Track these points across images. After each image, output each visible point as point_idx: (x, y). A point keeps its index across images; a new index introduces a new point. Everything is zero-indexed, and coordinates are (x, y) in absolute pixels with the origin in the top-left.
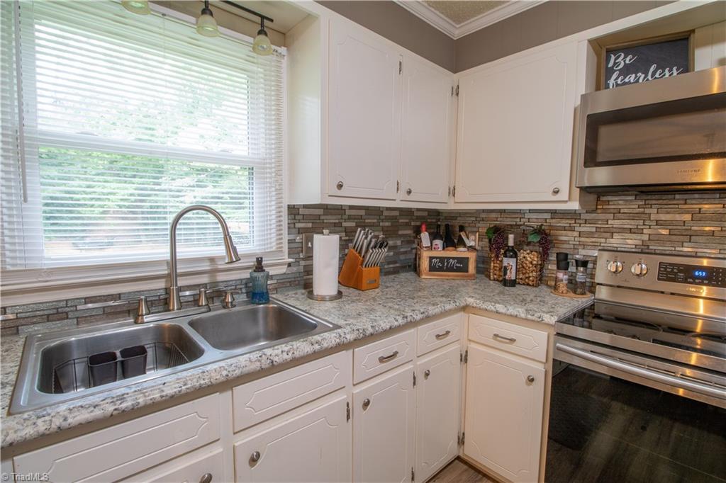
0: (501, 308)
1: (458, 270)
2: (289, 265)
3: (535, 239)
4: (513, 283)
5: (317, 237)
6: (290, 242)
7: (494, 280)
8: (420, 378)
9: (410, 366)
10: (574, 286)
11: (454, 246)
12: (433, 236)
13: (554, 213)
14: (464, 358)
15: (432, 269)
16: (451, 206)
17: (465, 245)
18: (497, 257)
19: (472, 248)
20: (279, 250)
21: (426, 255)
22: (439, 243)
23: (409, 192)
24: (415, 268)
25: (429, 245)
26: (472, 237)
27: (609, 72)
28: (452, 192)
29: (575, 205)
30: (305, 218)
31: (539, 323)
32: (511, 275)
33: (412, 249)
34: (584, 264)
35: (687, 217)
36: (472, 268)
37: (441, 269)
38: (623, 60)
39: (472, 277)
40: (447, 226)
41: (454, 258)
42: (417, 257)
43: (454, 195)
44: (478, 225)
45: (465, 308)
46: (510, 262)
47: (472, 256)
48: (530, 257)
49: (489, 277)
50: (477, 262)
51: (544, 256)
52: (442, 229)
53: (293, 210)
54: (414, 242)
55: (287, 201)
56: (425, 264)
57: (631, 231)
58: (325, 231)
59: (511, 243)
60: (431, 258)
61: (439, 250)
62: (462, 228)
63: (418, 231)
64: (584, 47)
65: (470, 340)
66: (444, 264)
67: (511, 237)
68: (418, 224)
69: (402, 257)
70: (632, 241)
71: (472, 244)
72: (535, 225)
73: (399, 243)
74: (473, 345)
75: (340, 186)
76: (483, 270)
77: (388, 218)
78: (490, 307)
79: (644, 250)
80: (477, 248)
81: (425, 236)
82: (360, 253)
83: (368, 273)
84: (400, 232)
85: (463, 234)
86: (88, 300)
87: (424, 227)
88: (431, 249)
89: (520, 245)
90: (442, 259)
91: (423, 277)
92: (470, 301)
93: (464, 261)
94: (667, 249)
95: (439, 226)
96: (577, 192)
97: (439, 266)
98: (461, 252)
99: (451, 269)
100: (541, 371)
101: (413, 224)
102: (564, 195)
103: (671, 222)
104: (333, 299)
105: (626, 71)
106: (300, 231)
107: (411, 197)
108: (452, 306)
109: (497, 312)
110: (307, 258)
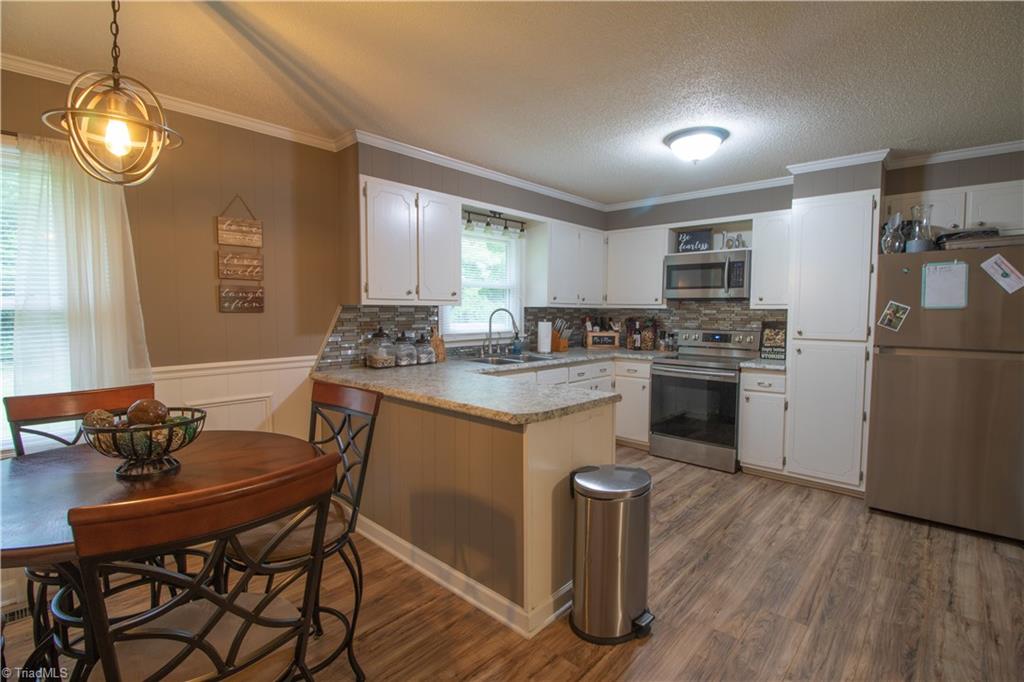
0: (630, 356)
1: (609, 343)
2: (525, 338)
3: (650, 324)
4: (640, 349)
5: (540, 323)
7: (629, 348)
8: (594, 388)
10: (667, 347)
11: (607, 330)
12: (593, 325)
13: (660, 310)
14: (613, 385)
15: (594, 343)
16: (605, 306)
18: (631, 335)
19: (616, 331)
20: (522, 330)
21: (590, 335)
23: (583, 300)
24: (583, 344)
25: (591, 329)
26: (617, 325)
27: (679, 243)
28: (605, 298)
29: (665, 307)
31: (646, 360)
32: (638, 344)
33: (582, 332)
34: (672, 336)
35: (715, 312)
36: (617, 342)
37: (599, 343)
38: (686, 238)
39: (618, 348)
40: (602, 318)
41: (606, 337)
42: (585, 337)
43: (606, 300)
44: (620, 318)
45: (613, 359)
46: (637, 337)
47: (617, 335)
48: (648, 334)
50: (620, 339)
51: (655, 332)
52: (599, 321)
53: (526, 309)
54: (583, 328)
55: (525, 306)
56: (590, 340)
57: (694, 319)
58: (543, 320)
59: (638, 327)
60: (593, 337)
61: (597, 332)
62: (611, 319)
63: (584, 321)
64: (667, 231)
65: (617, 375)
66: (600, 340)
67: (638, 323)
68: (584, 316)
69: (577, 338)
70: (694, 324)
71: (616, 329)
72: (651, 316)
74: (618, 377)
75: (555, 299)
76: (623, 345)
77: (567, 314)
78: (626, 356)
79: (699, 328)
80: (620, 331)
81: (589, 325)
82: (558, 332)
83: (563, 343)
84: (576, 322)
85: (611, 323)
87: (588, 319)
88: (593, 332)
89: (643, 328)
90: (600, 337)
91: (590, 348)
92: (616, 355)
93: (613, 338)
94: (709, 327)
95: (596, 319)
96: (665, 300)
97: (598, 342)
98: (610, 333)
99: (604, 343)
100: (647, 382)
101: (582, 317)
102: (660, 301)
103: (710, 314)
104: (550, 354)
105: (687, 243)
106: (529, 320)
107: (585, 302)
108: (606, 356)
109: (629, 359)
110: (532, 334)
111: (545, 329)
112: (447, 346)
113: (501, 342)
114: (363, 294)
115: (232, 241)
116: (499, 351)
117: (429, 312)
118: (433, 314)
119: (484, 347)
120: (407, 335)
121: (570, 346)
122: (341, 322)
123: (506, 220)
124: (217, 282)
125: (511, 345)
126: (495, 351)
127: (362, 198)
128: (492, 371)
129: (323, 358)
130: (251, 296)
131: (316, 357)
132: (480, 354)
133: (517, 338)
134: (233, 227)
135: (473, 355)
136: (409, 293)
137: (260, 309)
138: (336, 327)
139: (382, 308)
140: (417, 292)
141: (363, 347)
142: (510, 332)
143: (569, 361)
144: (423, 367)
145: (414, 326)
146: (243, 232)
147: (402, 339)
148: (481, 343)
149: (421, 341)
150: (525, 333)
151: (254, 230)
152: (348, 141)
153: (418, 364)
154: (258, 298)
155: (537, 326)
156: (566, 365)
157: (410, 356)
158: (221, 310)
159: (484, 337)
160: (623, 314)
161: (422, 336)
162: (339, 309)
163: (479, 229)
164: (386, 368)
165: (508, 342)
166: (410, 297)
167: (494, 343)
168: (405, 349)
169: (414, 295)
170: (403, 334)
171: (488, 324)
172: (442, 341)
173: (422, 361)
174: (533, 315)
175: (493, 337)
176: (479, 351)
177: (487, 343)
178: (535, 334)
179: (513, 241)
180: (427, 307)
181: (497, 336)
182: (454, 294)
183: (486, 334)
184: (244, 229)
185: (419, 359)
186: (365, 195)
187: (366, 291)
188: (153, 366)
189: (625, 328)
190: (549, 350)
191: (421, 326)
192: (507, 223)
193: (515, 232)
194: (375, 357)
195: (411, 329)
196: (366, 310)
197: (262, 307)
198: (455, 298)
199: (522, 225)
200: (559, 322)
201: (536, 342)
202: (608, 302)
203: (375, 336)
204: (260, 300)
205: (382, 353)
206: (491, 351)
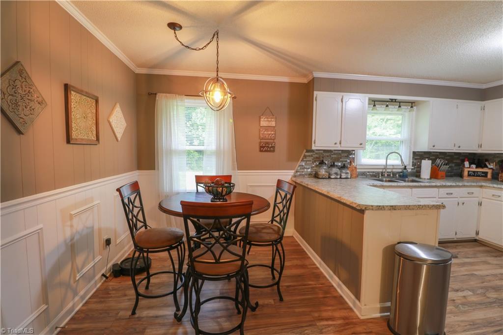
0: (495, 186)
1: (482, 176)
2: (412, 169)
5: (423, 161)
6: (413, 162)
7: (501, 181)
8: (461, 204)
9: (457, 199)
11: (482, 168)
12: (470, 164)
14: (480, 204)
15: (469, 175)
16: (480, 151)
17: (487, 167)
20: (409, 165)
21: (466, 170)
22: (474, 166)
23: (459, 147)
24: (461, 176)
25: (469, 166)
26: (492, 164)
30: (417, 155)
33: (460, 168)
36: (489, 176)
39: (489, 180)
40: (479, 160)
41: (480, 172)
42: (462, 171)
43: (481, 147)
44: (495, 159)
45: (481, 187)
47: (490, 172)
49: (498, 180)
50: (493, 174)
52: (476, 161)
53: (414, 153)
54: (461, 165)
55: (413, 150)
56: (466, 173)
58: (427, 159)
60: (469, 171)
61: (474, 168)
62: (487, 160)
63: (463, 161)
65: (483, 198)
66: (475, 174)
68: (463, 158)
69: (455, 171)
71: (492, 167)
73: (453, 165)
74: (484, 199)
75: (434, 146)
76: (496, 178)
77: (448, 156)
78: (492, 185)
80: (494, 168)
81: (467, 164)
82: (438, 167)
83: (441, 174)
84: (455, 161)
85: (487, 163)
86: (368, 172)
87: (466, 159)
88: (469, 168)
90: (474, 172)
91: (465, 178)
92: (484, 184)
93: (486, 173)
95: (474, 160)
97: (472, 175)
98: (485, 170)
99: (479, 176)
101: (461, 158)
104: (428, 179)
106: (416, 159)
107: (460, 149)
108: (475, 184)
109: (494, 187)
110: (417, 168)
111: (426, 165)
112: (358, 170)
113: (394, 170)
114: (313, 145)
115: (265, 125)
116: (392, 175)
117: (349, 153)
118: (352, 154)
119: (382, 172)
120: (336, 164)
121: (447, 176)
122: (305, 156)
123: (400, 102)
124: (259, 140)
125: (401, 172)
126: (388, 175)
127: (315, 102)
128: (379, 185)
129: (297, 172)
130: (270, 146)
131: (294, 171)
132: (379, 176)
133: (405, 168)
134: (266, 120)
135: (375, 176)
136: (336, 144)
137: (274, 151)
138: (303, 159)
139: (325, 151)
140: (340, 143)
141: (315, 168)
142: (399, 165)
143: (439, 184)
144: (343, 180)
145: (341, 160)
146: (268, 121)
147: (333, 166)
148: (381, 171)
149: (344, 167)
150: (412, 166)
151: (273, 120)
152: (311, 78)
153: (340, 178)
154: (273, 146)
155: (421, 163)
156: (436, 187)
157: (336, 174)
158: (261, 151)
159: (383, 167)
160: (498, 157)
161: (344, 165)
162: (305, 151)
163: (380, 108)
164: (323, 178)
165: (400, 171)
166: (336, 146)
167: (390, 171)
168: (334, 170)
169: (338, 145)
170: (334, 163)
171: (385, 160)
172: (356, 168)
173: (343, 177)
174: (419, 156)
175: (388, 167)
176: (379, 174)
177: (384, 171)
178: (420, 167)
179: (407, 114)
180: (348, 150)
181: (392, 167)
182: (361, 144)
183: (384, 165)
184: (269, 120)
185: (341, 176)
186: (316, 100)
187: (315, 143)
188: (238, 170)
189: (498, 167)
190: (429, 177)
191: (345, 160)
192: (400, 104)
193: (408, 108)
194: (319, 173)
195: (338, 161)
196: (317, 152)
197: (274, 150)
198: (361, 146)
199: (412, 104)
200: (438, 161)
201: (420, 172)
202: (483, 148)
203: (320, 163)
204: (274, 147)
205: (323, 171)
206: (386, 175)
